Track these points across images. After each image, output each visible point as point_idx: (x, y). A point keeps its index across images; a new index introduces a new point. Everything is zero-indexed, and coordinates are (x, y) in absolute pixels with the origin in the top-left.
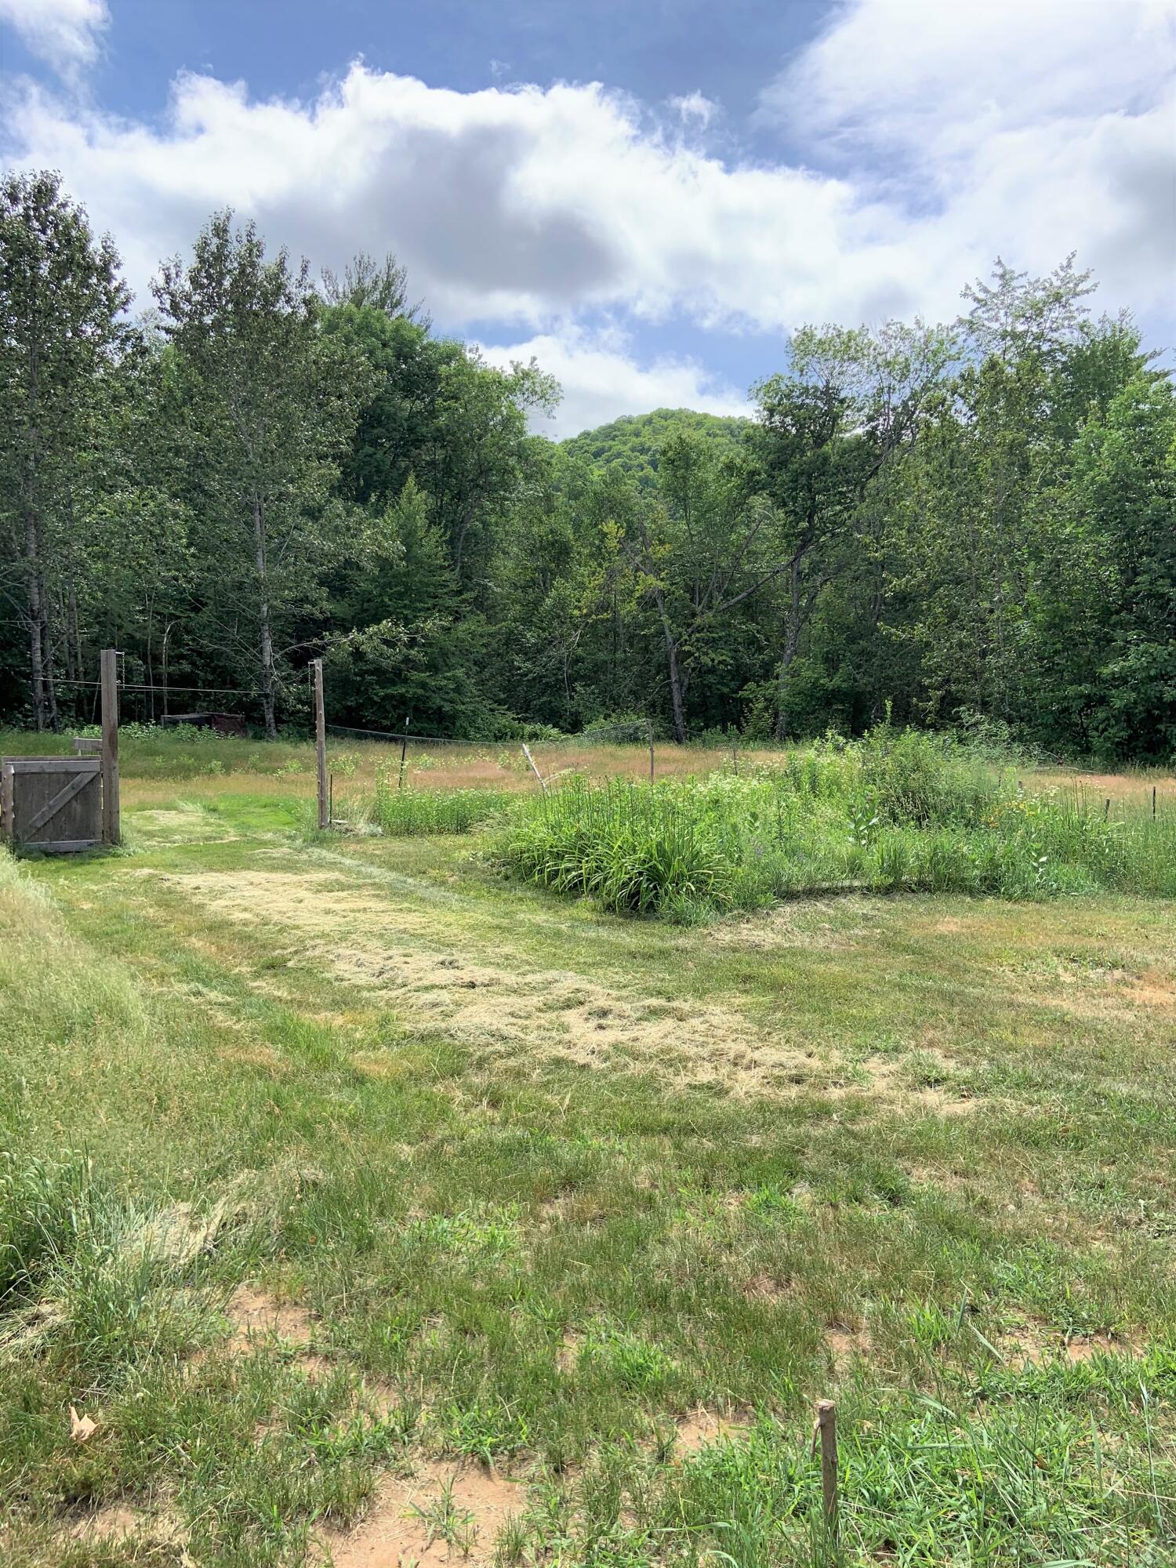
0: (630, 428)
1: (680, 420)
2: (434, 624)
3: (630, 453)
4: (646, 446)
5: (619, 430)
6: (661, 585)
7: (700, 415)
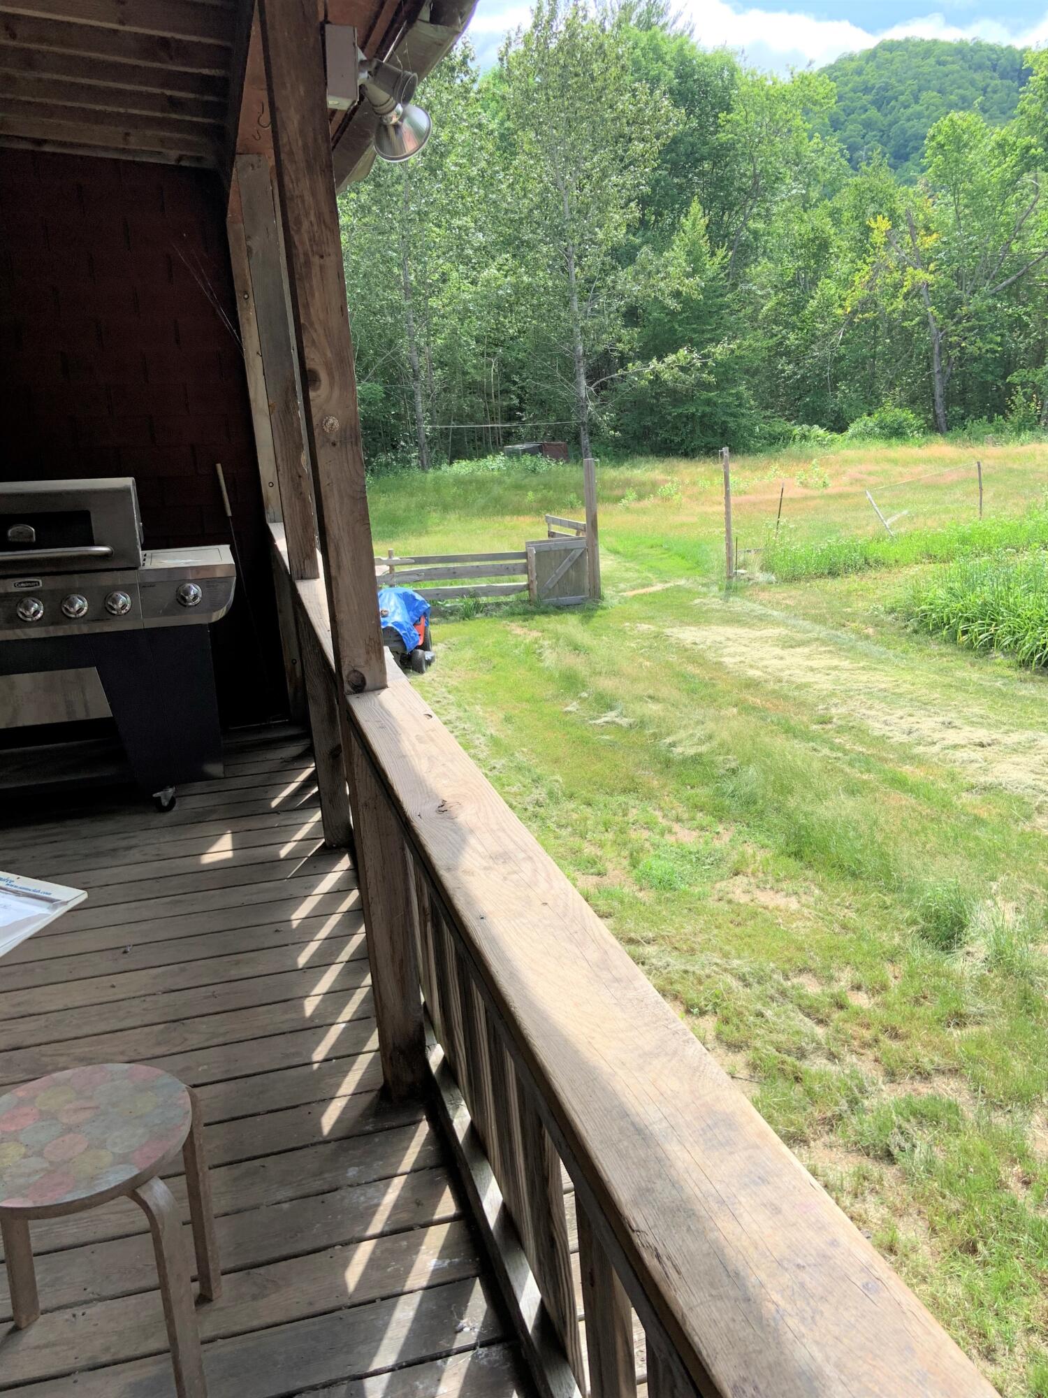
0: (854, 65)
1: (906, 50)
2: (723, 348)
3: (852, 94)
4: (869, 86)
5: (840, 69)
6: (930, 278)
7: (928, 42)
